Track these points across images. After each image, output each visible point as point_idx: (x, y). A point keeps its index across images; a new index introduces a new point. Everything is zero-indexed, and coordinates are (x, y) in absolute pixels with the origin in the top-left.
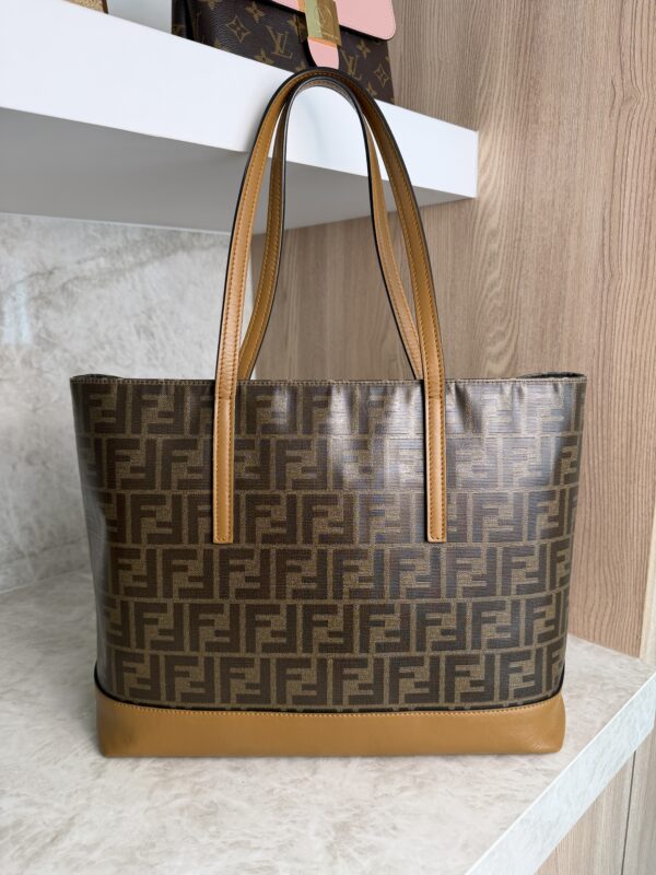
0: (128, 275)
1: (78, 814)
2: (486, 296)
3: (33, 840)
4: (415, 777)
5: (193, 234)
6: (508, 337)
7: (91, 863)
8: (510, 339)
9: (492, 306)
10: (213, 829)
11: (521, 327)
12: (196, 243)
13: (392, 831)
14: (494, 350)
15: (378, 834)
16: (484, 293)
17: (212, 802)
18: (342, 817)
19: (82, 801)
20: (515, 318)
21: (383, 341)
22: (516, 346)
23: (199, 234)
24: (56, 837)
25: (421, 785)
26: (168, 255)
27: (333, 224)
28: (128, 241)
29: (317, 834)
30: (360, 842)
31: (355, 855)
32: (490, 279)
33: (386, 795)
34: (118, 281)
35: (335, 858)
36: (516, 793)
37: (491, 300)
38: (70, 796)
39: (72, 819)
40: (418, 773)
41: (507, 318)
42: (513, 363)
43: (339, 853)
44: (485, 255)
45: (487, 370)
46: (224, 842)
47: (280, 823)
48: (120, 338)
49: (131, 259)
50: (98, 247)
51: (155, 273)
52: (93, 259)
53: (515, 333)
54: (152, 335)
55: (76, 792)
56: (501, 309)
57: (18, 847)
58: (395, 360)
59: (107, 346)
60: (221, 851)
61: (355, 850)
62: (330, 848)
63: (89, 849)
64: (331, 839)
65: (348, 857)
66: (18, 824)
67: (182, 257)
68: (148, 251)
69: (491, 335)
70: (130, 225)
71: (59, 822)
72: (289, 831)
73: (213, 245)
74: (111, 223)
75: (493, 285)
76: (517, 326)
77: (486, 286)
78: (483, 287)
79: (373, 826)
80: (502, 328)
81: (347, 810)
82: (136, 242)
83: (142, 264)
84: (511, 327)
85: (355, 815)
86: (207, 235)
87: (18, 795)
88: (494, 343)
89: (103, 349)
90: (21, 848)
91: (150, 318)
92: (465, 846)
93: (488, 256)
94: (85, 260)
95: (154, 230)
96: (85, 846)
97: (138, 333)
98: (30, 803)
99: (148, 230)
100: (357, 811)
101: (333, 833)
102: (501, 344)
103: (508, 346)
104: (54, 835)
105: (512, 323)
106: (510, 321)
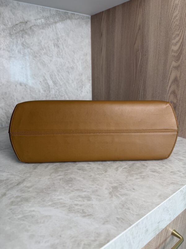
0: (51, 26)
1: (26, 178)
2: (173, 21)
3: (11, 184)
4: (141, 176)
5: (72, 14)
6: (180, 35)
7: (29, 191)
8: (181, 36)
9: (175, 25)
10: (70, 185)
12: (73, 17)
13: (133, 190)
14: (174, 41)
15: (128, 191)
16: (172, 21)
17: (71, 178)
18: (115, 185)
19: (28, 175)
20: (183, 28)
21: (134, 44)
22: (183, 38)
23: (74, 14)
24: (19, 184)
25: (143, 178)
26: (64, 20)
28: (51, 14)
29: (106, 189)
30: (121, 192)
31: (119, 196)
32: (175, 14)
33: (131, 180)
34: (48, 28)
35: (112, 196)
36: (178, 182)
37: (175, 23)
38: (24, 173)
39: (25, 179)
40: (142, 175)
41: (181, 28)
43: (113, 195)
44: (173, 5)
45: (172, 49)
46: (73, 189)
47: (93, 185)
48: (49, 47)
49: (52, 20)
50: (41, 15)
51: (60, 26)
52: (40, 19)
53: (183, 34)
54: (59, 47)
55: (27, 172)
56: (178, 25)
57: (6, 185)
58: (139, 51)
59: (44, 49)
60: (72, 191)
61: (119, 194)
62: (110, 193)
63: (29, 187)
64: (111, 191)
65: (117, 196)
66: (7, 179)
67: (69, 22)
68: (58, 18)
69: (174, 36)
70: (52, 9)
71: (20, 180)
72: (96, 187)
73: (79, 18)
74: (46, 7)
75: (176, 16)
76: (184, 31)
77: (173, 18)
78: (172, 18)
79: (126, 188)
80: (178, 33)
81: (117, 183)
82: (54, 15)
83: (56, 23)
84: (182, 31)
86: (77, 14)
87: (9, 172)
88: (175, 38)
89: (43, 50)
90: (7, 186)
91: (58, 41)
92: (160, 196)
94: (37, 19)
95: (60, 11)
96: (27, 187)
97: (54, 46)
98: (12, 174)
99: (58, 11)
100: (120, 184)
101: (112, 189)
102: (177, 39)
103: (180, 39)
104: (18, 183)
105: (182, 30)
106: (181, 29)
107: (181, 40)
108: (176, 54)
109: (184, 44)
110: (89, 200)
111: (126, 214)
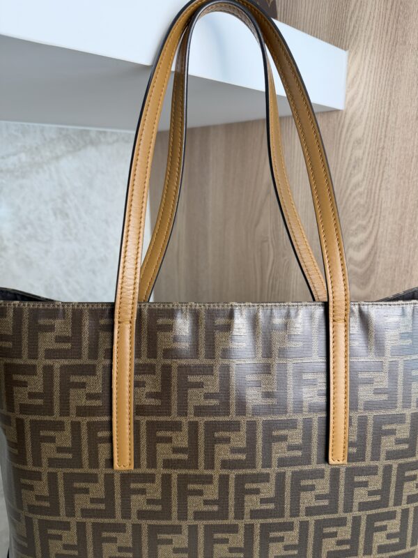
0: (46, 168)
2: (350, 194)
5: (100, 132)
6: (368, 231)
8: (371, 232)
9: (355, 204)
11: (381, 224)
12: (103, 139)
14: (355, 240)
16: (349, 191)
20: (376, 215)
21: (256, 225)
22: (376, 239)
23: (105, 132)
26: (80, 150)
27: (215, 127)
28: (45, 139)
32: (354, 180)
34: (38, 173)
37: (354, 198)
41: (369, 214)
42: (373, 252)
44: (350, 159)
45: (348, 256)
48: (40, 219)
49: (48, 154)
50: (19, 144)
51: (69, 165)
52: (15, 154)
54: (67, 215)
56: (364, 206)
58: (267, 241)
59: (29, 227)
67: (91, 152)
68: (63, 147)
69: (354, 227)
70: (47, 126)
73: (117, 141)
74: (31, 124)
75: (357, 185)
76: (377, 221)
77: (351, 186)
78: (347, 188)
80: (364, 223)
82: (52, 140)
83: (57, 158)
84: (372, 222)
86: (112, 133)
88: (356, 234)
89: (25, 228)
91: (64, 201)
93: (353, 160)
94: (8, 156)
95: (67, 130)
97: (55, 214)
99: (63, 129)
102: (362, 236)
103: (369, 238)
105: (373, 219)
106: (371, 217)
107: (371, 242)
108: (360, 271)
109: (378, 252)
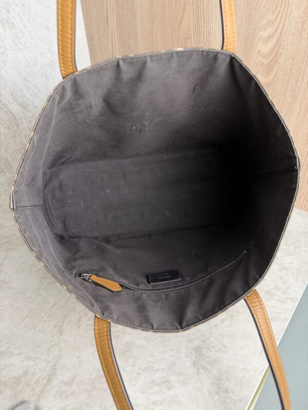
1: (56, 362)
3: (37, 382)
6: (276, 25)
7: (73, 393)
8: (278, 26)
10: (131, 361)
11: (287, 18)
13: (224, 349)
14: (264, 34)
15: (217, 352)
17: (126, 343)
18: (196, 343)
19: (56, 353)
20: (284, 9)
22: (281, 32)
24: (49, 379)
29: (186, 356)
30: (209, 358)
31: (208, 366)
33: (215, 325)
35: (198, 370)
36: (280, 315)
38: (48, 350)
39: (55, 365)
42: (278, 45)
43: (200, 366)
45: (258, 48)
46: (140, 369)
47: (165, 352)
53: (282, 22)
55: (51, 346)
57: (30, 388)
60: (140, 374)
61: (207, 363)
62: (194, 364)
63: (70, 383)
64: (194, 358)
65: (205, 368)
66: (26, 373)
69: (264, 22)
71: (48, 369)
72: (171, 356)
76: (284, 16)
79: (213, 347)
80: (273, 18)
84: (280, 16)
85: (202, 341)
87: (20, 354)
88: (265, 29)
90: (33, 389)
96: (66, 382)
98: (29, 358)
100: (203, 338)
101: (194, 354)
102: (270, 30)
103: (276, 31)
104: (48, 377)
105: (281, 13)
106: (280, 12)
107: (277, 35)
108: (266, 61)
109: (282, 44)
110: (169, 388)
111: (227, 403)
